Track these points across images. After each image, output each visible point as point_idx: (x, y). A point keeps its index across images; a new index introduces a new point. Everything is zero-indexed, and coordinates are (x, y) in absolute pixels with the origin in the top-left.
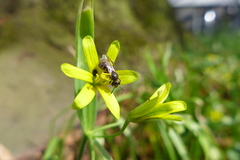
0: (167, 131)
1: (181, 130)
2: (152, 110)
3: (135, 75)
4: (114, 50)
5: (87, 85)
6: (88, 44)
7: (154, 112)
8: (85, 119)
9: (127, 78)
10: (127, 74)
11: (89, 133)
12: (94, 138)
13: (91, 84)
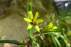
0: (54, 37)
3: (43, 20)
4: (37, 14)
6: (30, 13)
10: (41, 20)
12: (33, 39)
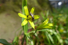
3: (39, 16)
4: (33, 10)
5: (25, 19)
7: (44, 26)
8: (25, 30)
9: (37, 17)
10: (36, 16)
11: (26, 34)
13: (27, 19)
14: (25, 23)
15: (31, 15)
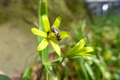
0: (84, 63)
1: (91, 63)
2: (76, 51)
4: (58, 22)
5: (44, 39)
6: (45, 18)
8: (43, 57)
10: (64, 33)
11: (45, 64)
12: (47, 66)
13: (46, 39)
14: (43, 45)
15: (54, 32)
